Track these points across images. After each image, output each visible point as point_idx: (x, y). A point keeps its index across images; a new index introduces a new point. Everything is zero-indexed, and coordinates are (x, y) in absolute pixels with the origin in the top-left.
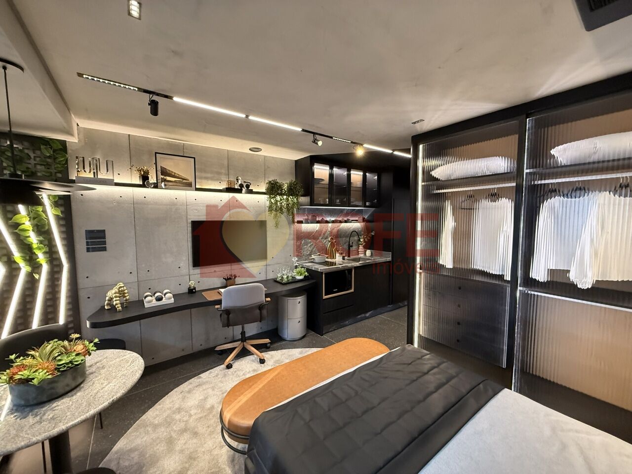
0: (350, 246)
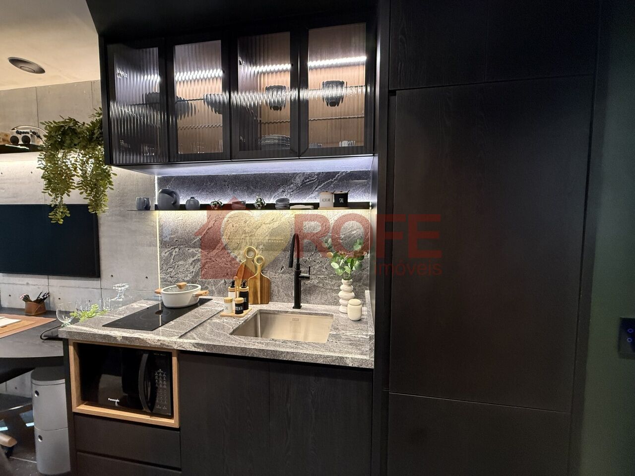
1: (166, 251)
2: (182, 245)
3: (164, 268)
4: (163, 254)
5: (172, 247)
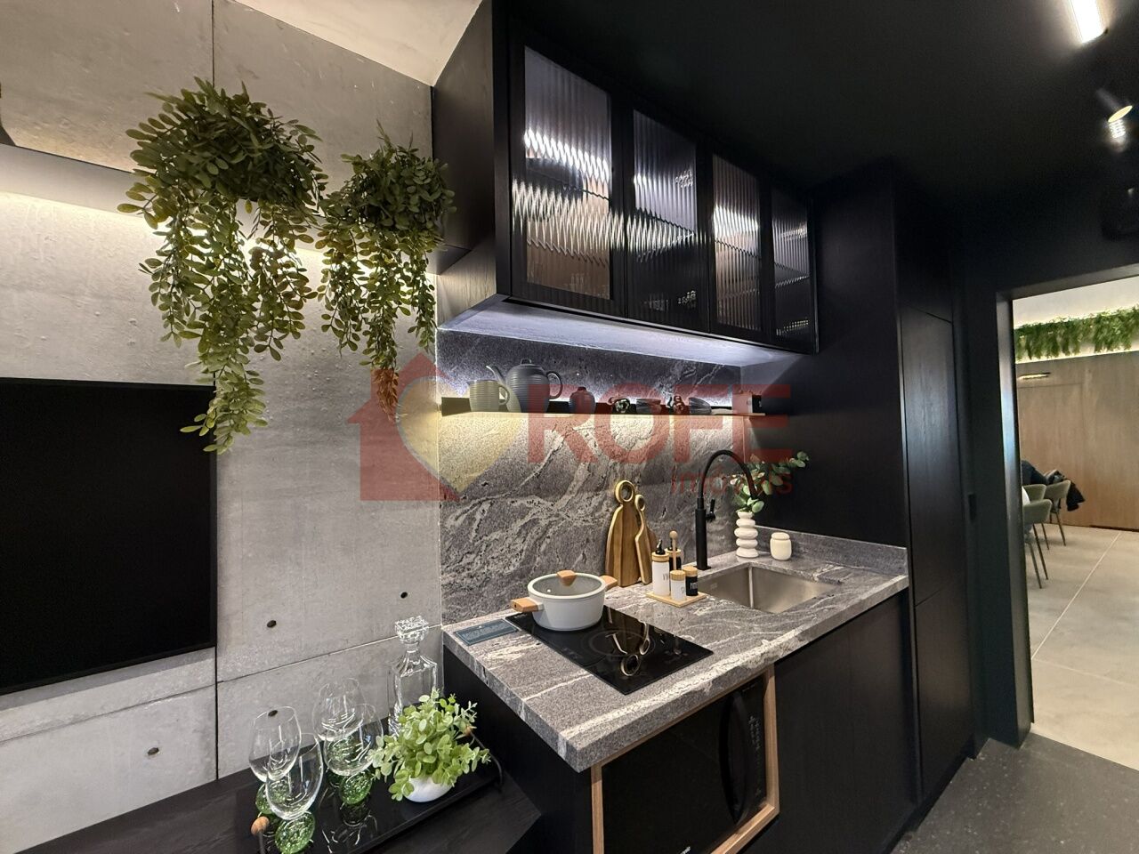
0: (704, 518)
1: (459, 512)
2: (499, 492)
3: (453, 557)
4: (450, 522)
5: (473, 502)
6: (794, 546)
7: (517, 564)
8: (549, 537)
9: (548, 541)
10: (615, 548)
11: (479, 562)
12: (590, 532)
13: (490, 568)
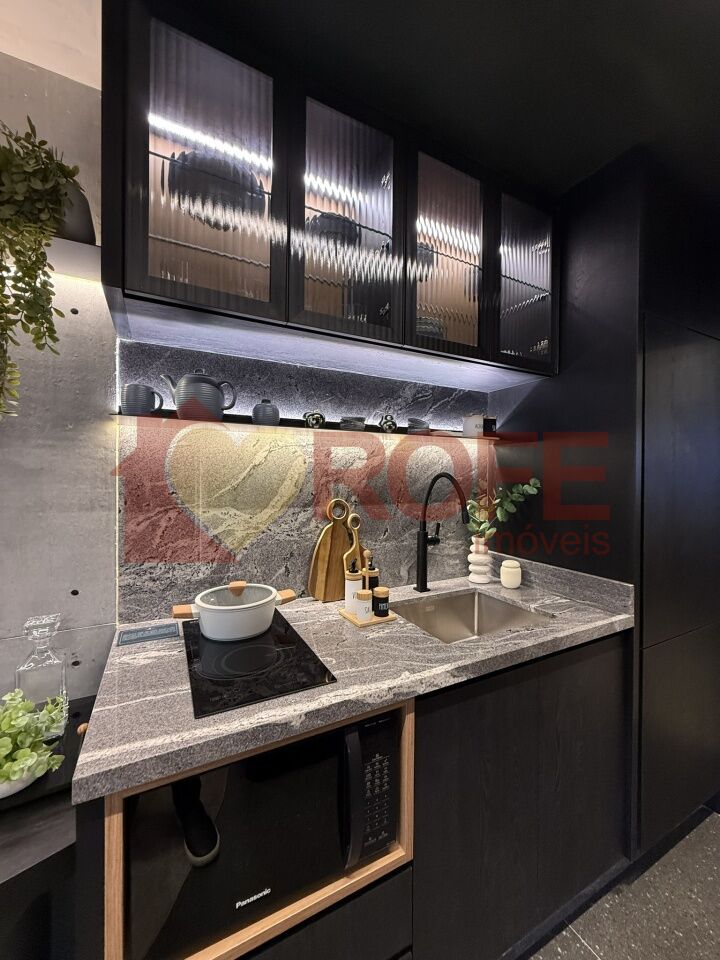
0: (425, 541)
6: (524, 575)
7: (207, 572)
8: (246, 549)
9: (245, 552)
10: (320, 564)
11: (163, 568)
12: (295, 547)
13: (175, 573)
